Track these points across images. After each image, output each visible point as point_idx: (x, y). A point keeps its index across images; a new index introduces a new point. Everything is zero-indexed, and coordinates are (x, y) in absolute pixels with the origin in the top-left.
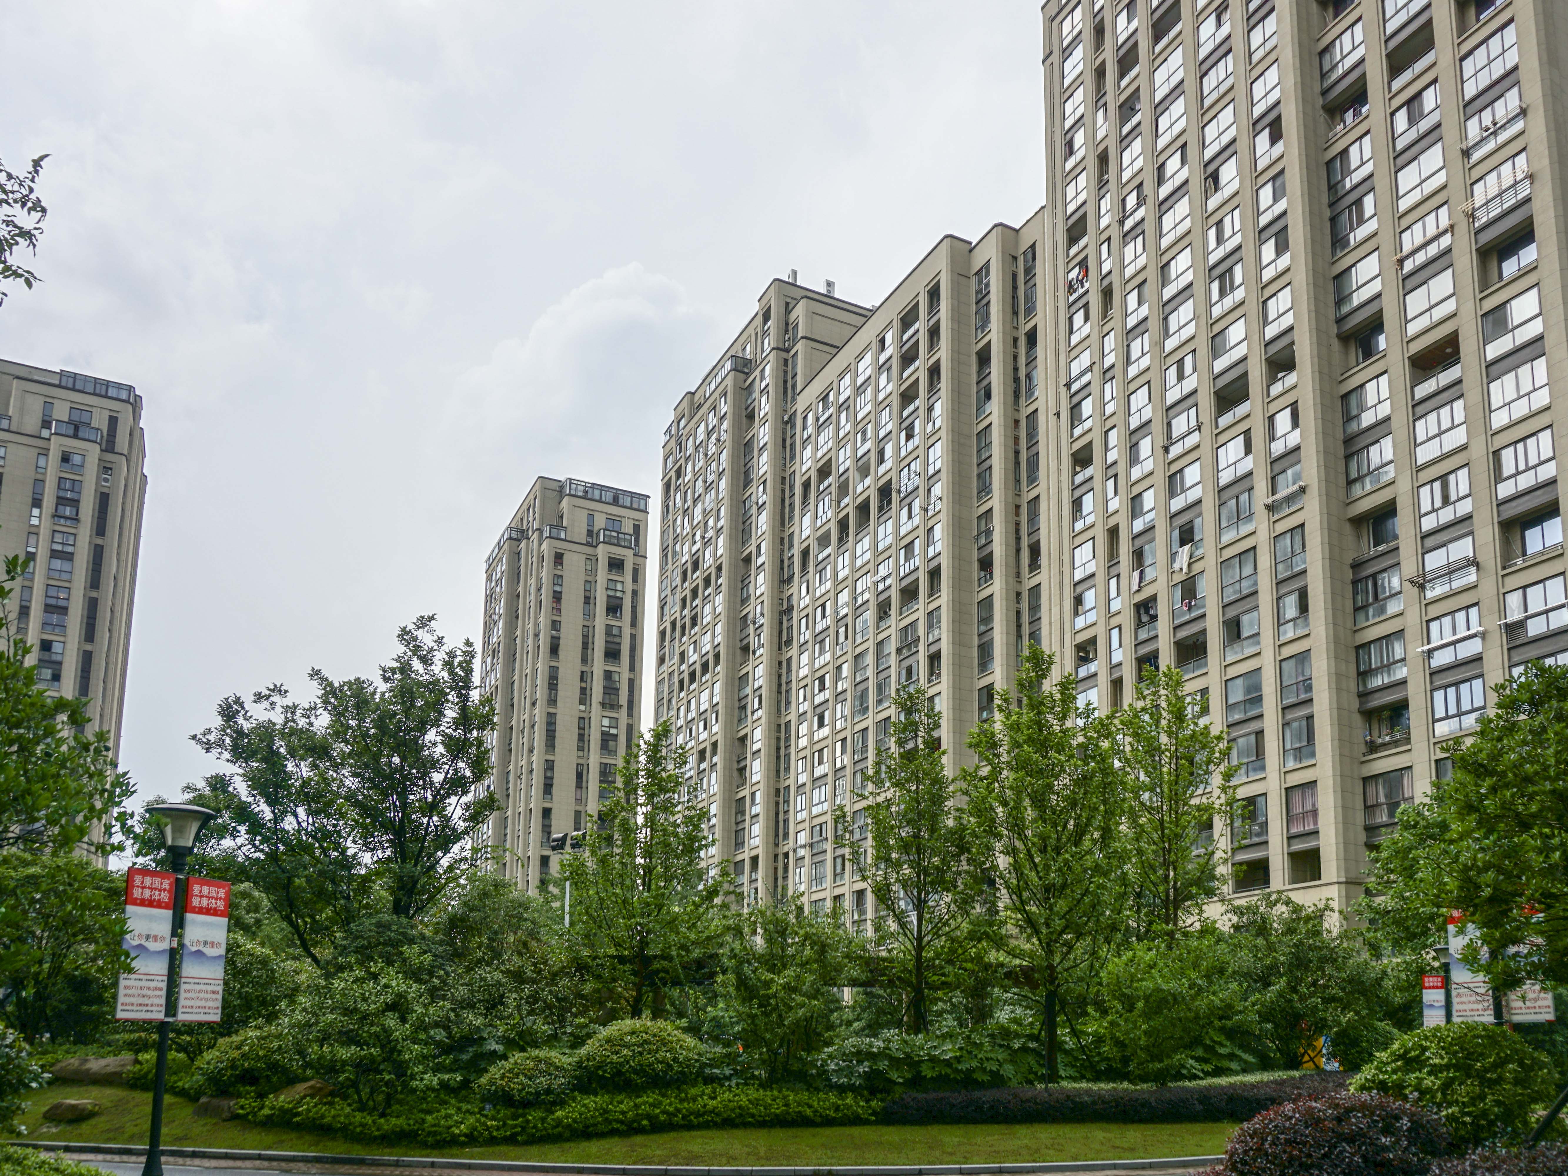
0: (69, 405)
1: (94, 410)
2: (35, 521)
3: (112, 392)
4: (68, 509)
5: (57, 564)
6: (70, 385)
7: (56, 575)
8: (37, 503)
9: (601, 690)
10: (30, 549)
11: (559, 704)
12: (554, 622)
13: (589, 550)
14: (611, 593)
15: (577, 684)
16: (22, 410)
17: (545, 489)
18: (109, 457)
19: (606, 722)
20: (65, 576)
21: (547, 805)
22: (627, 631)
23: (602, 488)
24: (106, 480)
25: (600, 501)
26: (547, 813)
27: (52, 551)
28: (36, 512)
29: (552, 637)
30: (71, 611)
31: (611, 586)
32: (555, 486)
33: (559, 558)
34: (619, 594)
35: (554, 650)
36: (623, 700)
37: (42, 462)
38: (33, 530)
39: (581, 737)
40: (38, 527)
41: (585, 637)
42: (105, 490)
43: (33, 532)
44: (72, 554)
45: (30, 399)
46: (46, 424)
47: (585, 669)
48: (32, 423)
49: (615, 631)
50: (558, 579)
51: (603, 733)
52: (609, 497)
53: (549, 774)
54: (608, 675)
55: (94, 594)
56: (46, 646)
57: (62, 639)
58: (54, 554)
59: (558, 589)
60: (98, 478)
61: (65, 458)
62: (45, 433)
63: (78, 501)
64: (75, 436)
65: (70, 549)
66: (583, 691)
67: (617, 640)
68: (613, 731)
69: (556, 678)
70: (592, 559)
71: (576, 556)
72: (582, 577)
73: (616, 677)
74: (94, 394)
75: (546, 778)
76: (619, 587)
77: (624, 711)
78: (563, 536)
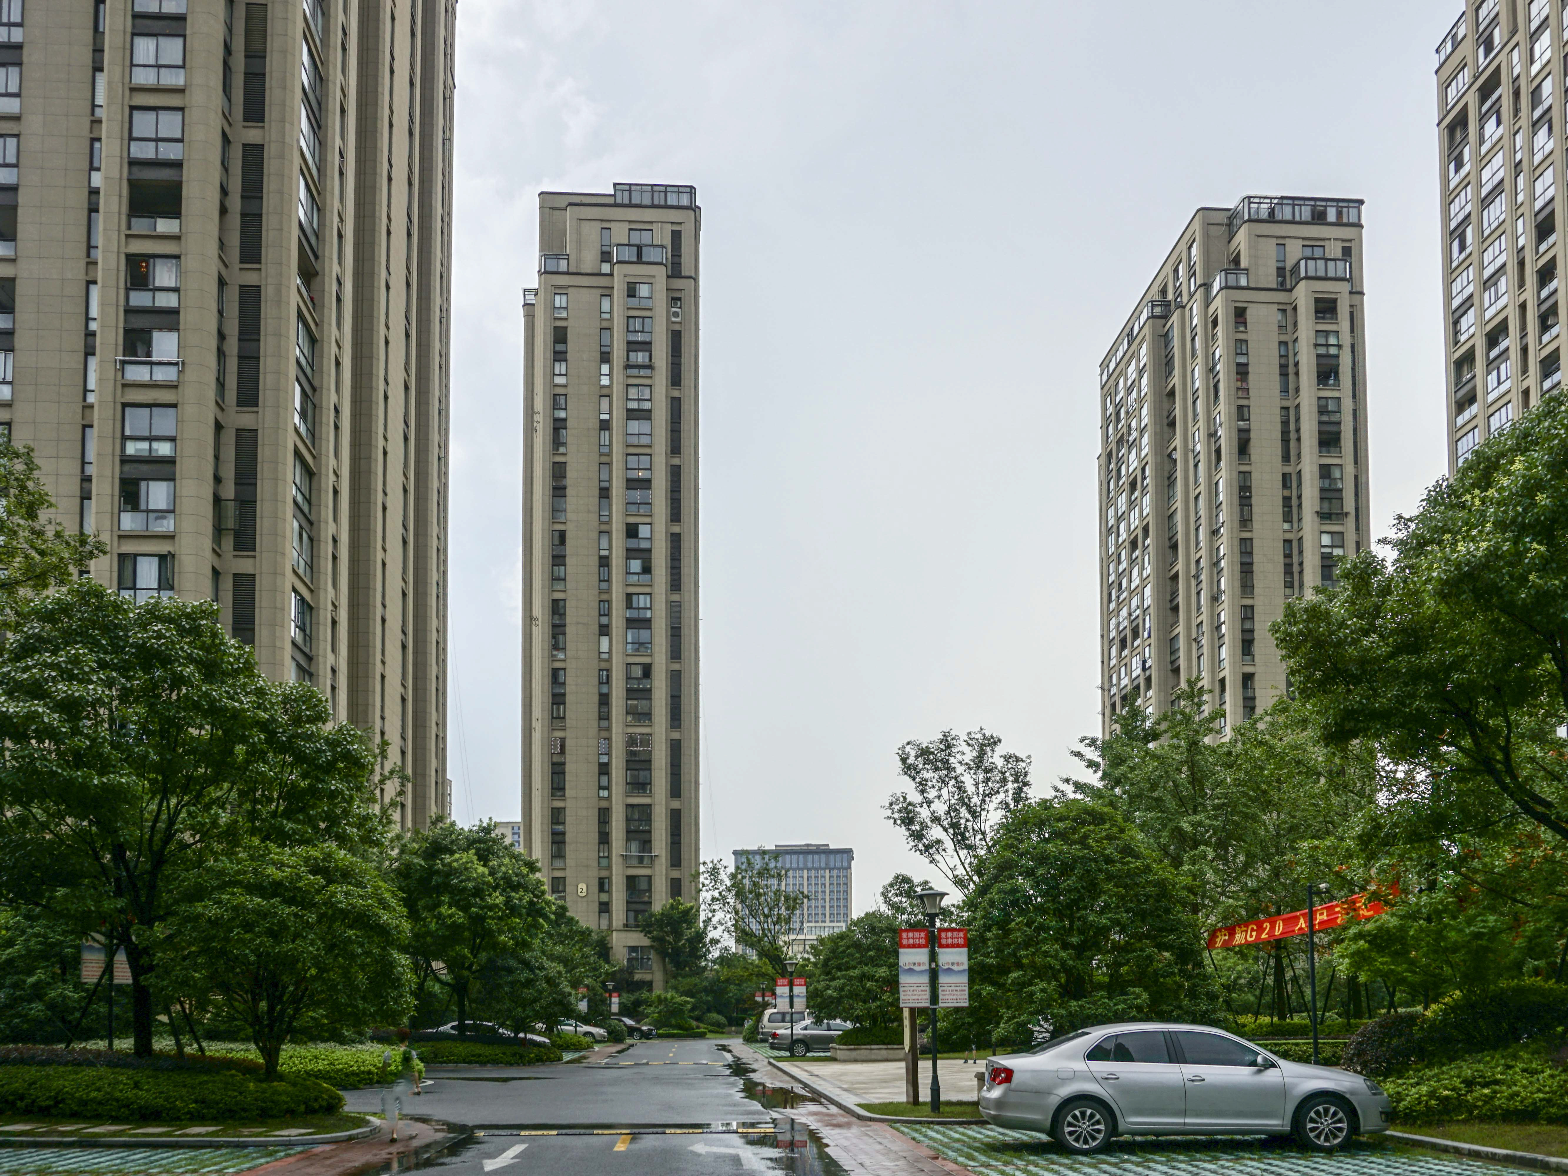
0: (627, 226)
1: (654, 227)
2: (605, 381)
3: (672, 200)
4: (640, 354)
5: (634, 426)
6: (626, 201)
7: (634, 440)
8: (605, 357)
9: (1317, 494)
10: (604, 417)
11: (1256, 525)
12: (1240, 408)
13: (1281, 297)
14: (1322, 351)
15: (1278, 493)
16: (579, 243)
17: (1208, 225)
18: (678, 283)
19: (1326, 540)
20: (645, 440)
21: (1249, 669)
22: (1347, 405)
23: (1294, 200)
24: (676, 315)
25: (1293, 222)
26: (1248, 679)
27: (628, 410)
28: (605, 369)
29: (1240, 431)
30: (655, 484)
31: (1322, 341)
32: (1222, 218)
33: (1240, 315)
34: (1333, 351)
35: (1243, 448)
36: (1349, 505)
37: (606, 305)
38: (605, 391)
39: (1288, 569)
40: (610, 387)
41: (1285, 423)
42: (677, 327)
43: (606, 393)
44: (650, 411)
45: (586, 227)
46: (606, 257)
47: (1288, 469)
48: (589, 260)
49: (1331, 407)
50: (1240, 346)
51: (1325, 557)
52: (1306, 213)
53: (1248, 626)
54: (1325, 471)
55: (676, 461)
56: (632, 531)
57: (648, 520)
58: (632, 415)
59: (1243, 360)
60: (668, 312)
61: (631, 292)
62: (606, 268)
63: (650, 343)
64: (640, 261)
65: (646, 405)
66: (1287, 500)
67: (1334, 418)
68: (1338, 552)
69: (1249, 489)
70: (1289, 311)
71: (1263, 310)
72: (1275, 338)
73: (1337, 474)
74: (653, 206)
75: (1244, 631)
76: (1332, 340)
77: (1351, 521)
78: (1243, 282)
